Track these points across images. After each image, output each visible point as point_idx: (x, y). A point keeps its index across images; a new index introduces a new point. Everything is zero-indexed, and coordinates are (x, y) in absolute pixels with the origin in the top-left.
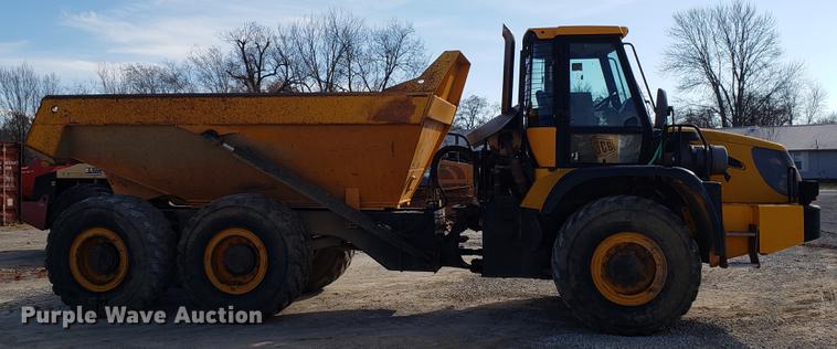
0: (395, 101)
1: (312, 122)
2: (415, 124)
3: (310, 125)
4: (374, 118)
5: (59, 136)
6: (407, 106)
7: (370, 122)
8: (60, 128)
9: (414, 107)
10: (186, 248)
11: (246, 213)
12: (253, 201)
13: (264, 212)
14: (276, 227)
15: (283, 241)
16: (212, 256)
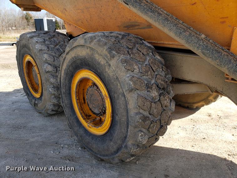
10: (60, 80)
11: (92, 54)
12: (99, 41)
13: (106, 56)
14: (117, 78)
15: (124, 96)
16: (76, 92)
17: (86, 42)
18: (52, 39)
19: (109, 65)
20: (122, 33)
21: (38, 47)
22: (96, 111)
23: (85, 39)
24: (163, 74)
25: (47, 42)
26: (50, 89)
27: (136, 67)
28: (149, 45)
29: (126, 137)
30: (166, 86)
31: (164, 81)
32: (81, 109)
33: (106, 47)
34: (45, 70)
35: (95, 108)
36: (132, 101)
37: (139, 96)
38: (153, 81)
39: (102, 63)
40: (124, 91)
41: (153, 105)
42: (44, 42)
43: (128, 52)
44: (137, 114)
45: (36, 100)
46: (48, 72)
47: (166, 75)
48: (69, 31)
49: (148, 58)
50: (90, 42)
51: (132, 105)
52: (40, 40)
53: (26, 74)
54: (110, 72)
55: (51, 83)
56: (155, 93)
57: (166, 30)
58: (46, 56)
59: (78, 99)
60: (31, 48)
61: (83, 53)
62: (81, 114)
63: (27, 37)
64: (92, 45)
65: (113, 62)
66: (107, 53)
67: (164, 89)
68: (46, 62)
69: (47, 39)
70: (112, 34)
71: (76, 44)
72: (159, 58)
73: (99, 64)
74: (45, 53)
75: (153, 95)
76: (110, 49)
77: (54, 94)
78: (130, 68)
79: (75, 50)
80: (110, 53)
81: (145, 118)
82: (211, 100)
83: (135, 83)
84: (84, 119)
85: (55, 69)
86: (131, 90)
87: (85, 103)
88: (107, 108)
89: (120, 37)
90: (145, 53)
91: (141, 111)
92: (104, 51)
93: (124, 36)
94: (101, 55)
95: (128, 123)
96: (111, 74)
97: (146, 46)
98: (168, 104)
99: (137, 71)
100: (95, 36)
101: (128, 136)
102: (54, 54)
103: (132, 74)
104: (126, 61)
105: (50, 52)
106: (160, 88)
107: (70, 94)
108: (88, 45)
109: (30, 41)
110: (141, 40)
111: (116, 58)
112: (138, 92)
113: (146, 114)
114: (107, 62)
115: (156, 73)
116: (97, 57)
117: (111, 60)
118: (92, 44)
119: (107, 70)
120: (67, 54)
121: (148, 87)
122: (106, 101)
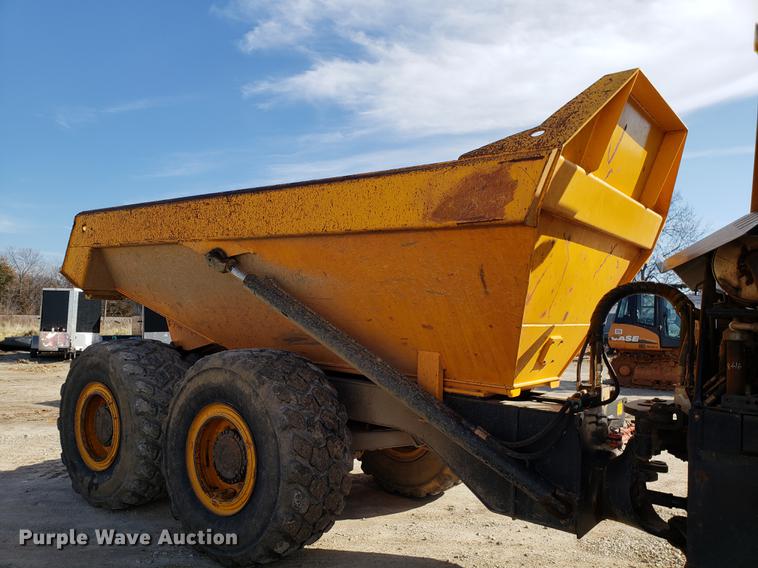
0: (476, 177)
1: (336, 230)
2: (514, 224)
3: (334, 235)
4: (435, 215)
5: (86, 260)
6: (499, 184)
7: (430, 224)
8: (87, 250)
9: (513, 185)
10: (168, 427)
11: (233, 381)
12: (245, 362)
13: (254, 382)
14: (267, 412)
15: (275, 437)
16: (196, 444)
17: (224, 363)
18: (152, 356)
19: (257, 395)
20: (278, 352)
21: (127, 368)
22: (229, 475)
23: (224, 360)
24: (334, 409)
25: (143, 361)
26: (140, 447)
27: (293, 397)
28: (316, 369)
29: (275, 503)
30: (337, 427)
31: (334, 419)
32: (201, 475)
33: (253, 371)
34: (137, 410)
35: (227, 470)
36: (286, 442)
37: (295, 435)
38: (317, 419)
39: (247, 392)
40: (276, 428)
41: (315, 451)
42: (139, 360)
43: (284, 378)
44: (292, 462)
45: (94, 477)
46: (142, 414)
47: (338, 411)
48: (176, 340)
49: (312, 387)
50: (232, 364)
51: (285, 449)
52: (132, 356)
53: (78, 423)
54: (256, 405)
55: (144, 435)
56: (318, 435)
57: (334, 351)
58: (140, 385)
59: (198, 458)
60: (112, 370)
61: (217, 379)
62: (201, 483)
63: (106, 351)
64: (233, 368)
65: (262, 391)
66: (254, 378)
67: (333, 431)
68: (140, 395)
69: (143, 354)
70: (263, 354)
71: (207, 366)
72: (328, 387)
73: (242, 393)
74: (140, 380)
75: (316, 437)
76: (260, 374)
77: (145, 457)
78: (284, 398)
79: (204, 375)
80: (259, 378)
81: (303, 469)
82: (449, 476)
83: (290, 418)
84: (206, 491)
85: (154, 409)
86: (285, 428)
87: (208, 465)
88: (250, 462)
89: (275, 357)
90: (308, 380)
91: (299, 458)
92: (251, 376)
93: (280, 357)
94: (246, 381)
95: (279, 479)
96: (259, 408)
97: (311, 370)
98: (340, 454)
99: (294, 402)
100: (238, 356)
101: (279, 499)
102: (154, 382)
103: (287, 406)
104: (280, 389)
105: (148, 379)
106: (326, 428)
107: (183, 450)
108: (227, 367)
109: (111, 359)
110: (305, 361)
111: (266, 386)
112: (295, 430)
113: (305, 463)
114: (254, 391)
115: (323, 408)
116: (239, 384)
117: (259, 387)
118: (234, 366)
119: (253, 401)
120: (189, 381)
121: (310, 425)
122: (248, 451)
